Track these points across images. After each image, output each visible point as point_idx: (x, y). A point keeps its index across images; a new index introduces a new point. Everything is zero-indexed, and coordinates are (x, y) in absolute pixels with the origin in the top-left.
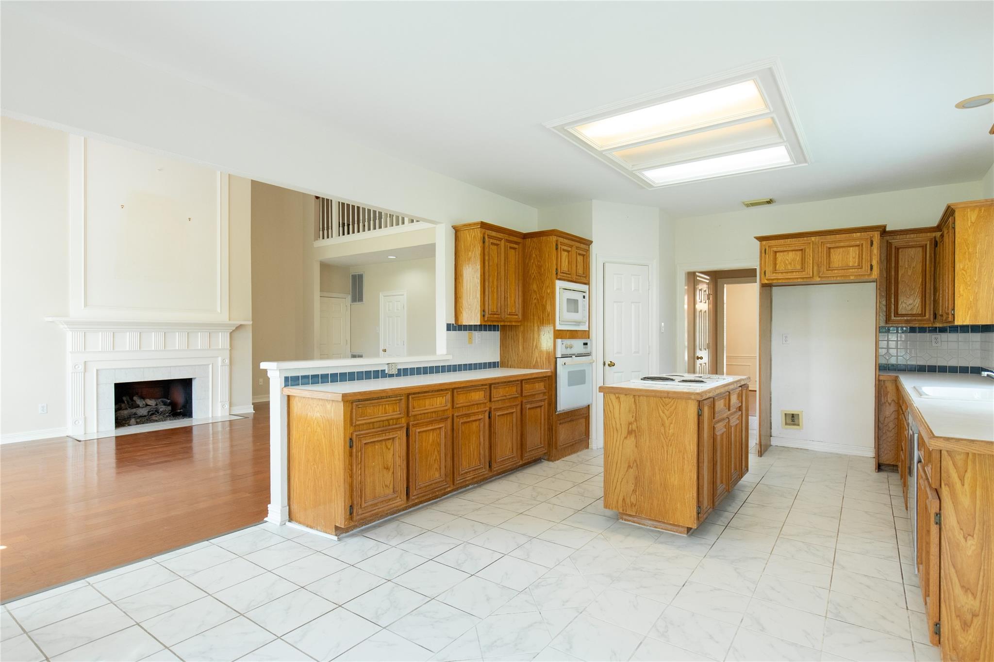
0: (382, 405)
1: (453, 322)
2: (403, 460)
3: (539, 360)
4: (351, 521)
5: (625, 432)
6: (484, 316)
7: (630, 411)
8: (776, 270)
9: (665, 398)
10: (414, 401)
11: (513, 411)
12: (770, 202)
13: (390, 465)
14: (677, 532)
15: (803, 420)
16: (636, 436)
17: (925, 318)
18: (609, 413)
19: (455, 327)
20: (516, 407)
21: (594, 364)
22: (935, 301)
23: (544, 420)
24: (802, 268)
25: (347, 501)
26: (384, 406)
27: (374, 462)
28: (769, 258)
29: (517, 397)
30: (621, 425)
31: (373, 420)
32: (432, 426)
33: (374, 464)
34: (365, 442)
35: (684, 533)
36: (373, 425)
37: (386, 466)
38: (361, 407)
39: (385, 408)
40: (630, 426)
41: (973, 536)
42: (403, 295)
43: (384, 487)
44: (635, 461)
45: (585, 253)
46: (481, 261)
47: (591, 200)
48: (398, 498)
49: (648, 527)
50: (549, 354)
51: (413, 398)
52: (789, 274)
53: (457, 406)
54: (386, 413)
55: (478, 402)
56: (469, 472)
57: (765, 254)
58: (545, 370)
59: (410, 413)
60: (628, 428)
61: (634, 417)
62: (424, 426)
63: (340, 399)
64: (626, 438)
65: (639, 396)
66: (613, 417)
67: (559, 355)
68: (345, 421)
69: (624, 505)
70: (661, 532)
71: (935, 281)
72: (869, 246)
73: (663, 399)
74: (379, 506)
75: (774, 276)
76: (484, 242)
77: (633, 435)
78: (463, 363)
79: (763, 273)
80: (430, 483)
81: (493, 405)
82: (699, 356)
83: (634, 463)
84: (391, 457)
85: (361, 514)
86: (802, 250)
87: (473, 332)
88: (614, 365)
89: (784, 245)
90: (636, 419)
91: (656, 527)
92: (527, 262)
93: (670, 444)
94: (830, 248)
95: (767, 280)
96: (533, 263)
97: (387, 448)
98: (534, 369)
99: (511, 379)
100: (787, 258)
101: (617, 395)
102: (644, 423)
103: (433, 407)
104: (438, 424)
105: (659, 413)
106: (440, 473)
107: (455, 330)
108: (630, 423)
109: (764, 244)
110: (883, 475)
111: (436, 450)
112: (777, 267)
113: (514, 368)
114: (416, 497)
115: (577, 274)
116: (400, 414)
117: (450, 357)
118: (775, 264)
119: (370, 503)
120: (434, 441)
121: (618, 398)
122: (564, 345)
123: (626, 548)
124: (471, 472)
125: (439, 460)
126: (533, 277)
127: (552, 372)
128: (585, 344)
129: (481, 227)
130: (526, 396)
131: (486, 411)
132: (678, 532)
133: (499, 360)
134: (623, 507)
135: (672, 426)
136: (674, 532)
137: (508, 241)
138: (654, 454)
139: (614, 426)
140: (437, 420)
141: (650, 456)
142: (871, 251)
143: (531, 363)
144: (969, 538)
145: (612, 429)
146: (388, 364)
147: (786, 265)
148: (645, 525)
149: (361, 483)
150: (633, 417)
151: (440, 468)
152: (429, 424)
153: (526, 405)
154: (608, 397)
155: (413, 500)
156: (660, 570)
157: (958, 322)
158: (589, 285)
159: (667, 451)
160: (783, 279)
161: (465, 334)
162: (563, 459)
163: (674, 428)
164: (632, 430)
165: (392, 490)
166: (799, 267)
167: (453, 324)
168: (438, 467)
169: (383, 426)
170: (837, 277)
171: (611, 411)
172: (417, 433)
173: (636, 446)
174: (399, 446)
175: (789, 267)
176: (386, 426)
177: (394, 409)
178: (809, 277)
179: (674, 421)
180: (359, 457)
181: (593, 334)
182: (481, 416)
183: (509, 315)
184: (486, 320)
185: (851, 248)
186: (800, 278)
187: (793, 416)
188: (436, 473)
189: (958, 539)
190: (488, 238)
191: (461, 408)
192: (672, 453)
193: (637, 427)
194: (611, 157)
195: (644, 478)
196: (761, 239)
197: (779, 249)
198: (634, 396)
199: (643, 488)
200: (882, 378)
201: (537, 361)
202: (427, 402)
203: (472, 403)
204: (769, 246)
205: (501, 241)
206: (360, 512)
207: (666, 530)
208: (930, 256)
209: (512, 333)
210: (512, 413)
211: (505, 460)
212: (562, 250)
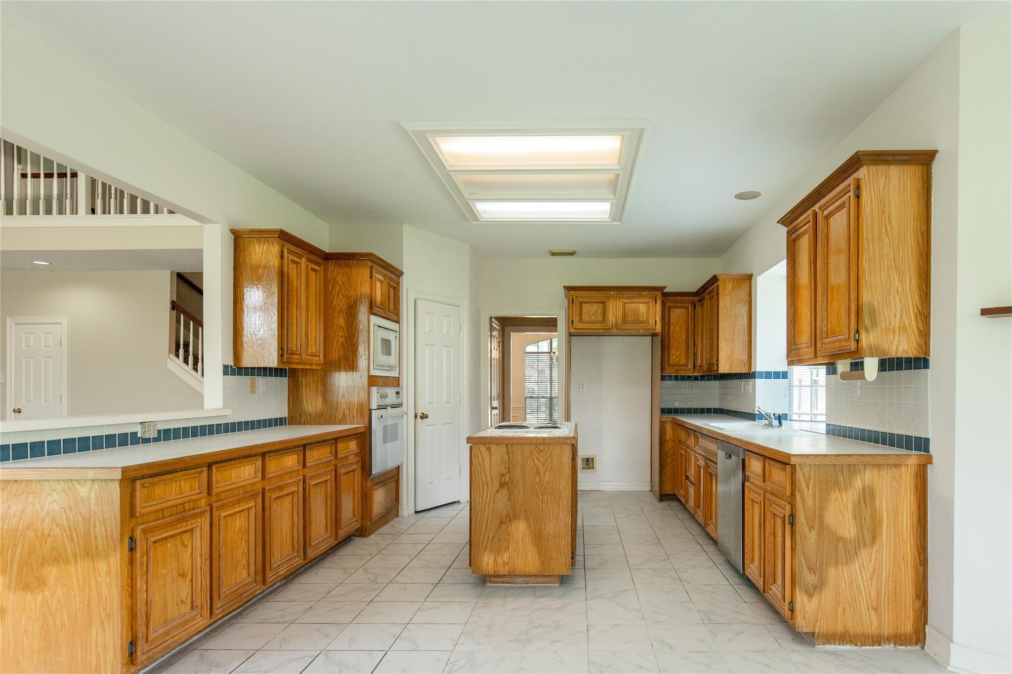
0: (176, 482)
1: (232, 364)
2: (205, 560)
3: (347, 412)
4: (131, 666)
5: (496, 486)
6: (282, 355)
7: (502, 462)
8: (581, 320)
9: (540, 444)
10: (218, 473)
11: (328, 478)
12: (571, 254)
13: (186, 571)
14: (549, 583)
15: (597, 463)
16: (509, 488)
17: (688, 368)
18: (478, 465)
19: (235, 369)
20: (330, 473)
21: (405, 417)
22: (694, 354)
23: (358, 486)
24: (603, 320)
25: (125, 636)
26: (178, 483)
27: (164, 569)
28: (576, 306)
29: (332, 460)
30: (492, 478)
31: (164, 505)
32: (239, 506)
33: (164, 571)
34: (153, 540)
35: (557, 583)
36: (163, 513)
37: (181, 572)
38: (146, 487)
39: (180, 486)
40: (503, 478)
41: (814, 528)
42: (60, 323)
43: (179, 603)
44: (508, 515)
45: (396, 286)
46: (278, 283)
47: (402, 224)
48: (199, 616)
49: (519, 585)
50: (362, 405)
51: (217, 469)
52: (593, 324)
53: (269, 476)
54: (182, 493)
55: (291, 469)
56: (282, 564)
57: (573, 303)
58: (357, 425)
59: (214, 490)
60: (501, 480)
61: (507, 468)
62: (230, 508)
63: (118, 475)
64: (497, 491)
65: (512, 445)
66: (482, 470)
67: (374, 405)
68: (122, 510)
69: (495, 565)
70: (534, 586)
71: (694, 338)
72: (654, 304)
73: (538, 445)
74: (174, 634)
75: (580, 326)
76: (282, 258)
77: (506, 487)
78: (243, 420)
79: (570, 323)
80: (237, 587)
81: (306, 472)
82: (494, 407)
83: (506, 518)
84: (189, 557)
85: (149, 651)
86: (603, 302)
87: (256, 377)
88: (427, 418)
89: (589, 296)
90: (508, 470)
91: (527, 583)
92: (330, 290)
93: (545, 492)
94: (625, 303)
95: (574, 329)
96: (338, 291)
97: (183, 544)
98: (340, 424)
99: (328, 438)
100: (592, 309)
101: (487, 446)
102: (518, 474)
103: (241, 479)
104: (247, 504)
105: (533, 461)
106: (249, 571)
107: (233, 374)
108: (503, 475)
109: (572, 294)
110: (665, 504)
111: (244, 539)
112: (583, 317)
113: (311, 424)
114: (221, 610)
115: (390, 310)
116: (201, 493)
117: (229, 412)
118: (581, 314)
119: (161, 631)
120: (241, 528)
121: (489, 449)
122: (379, 394)
123: (513, 610)
124: (284, 564)
125: (247, 553)
126: (339, 309)
127: (366, 427)
128: (398, 393)
129: (278, 237)
130: (342, 458)
131: (299, 481)
132: (551, 582)
133: (287, 416)
134: (494, 568)
135: (547, 473)
136: (546, 583)
137: (309, 260)
138: (528, 505)
139: (484, 480)
140: (245, 498)
141: (524, 508)
142: (656, 309)
143: (335, 418)
144: (812, 529)
145: (481, 484)
146: (141, 423)
147: (590, 316)
148: (515, 583)
149: (147, 604)
150: (505, 468)
151: (249, 564)
152: (236, 504)
153: (340, 469)
154: (477, 449)
155: (217, 615)
156: (558, 622)
157: (721, 371)
158: (399, 323)
159: (542, 500)
160: (587, 329)
161: (246, 380)
162: (376, 532)
163: (549, 476)
164: (504, 482)
165: (189, 606)
166: (600, 318)
167: (231, 366)
168: (246, 563)
169: (177, 514)
170: (630, 330)
171: (480, 464)
172: (222, 519)
173: (509, 499)
174: (199, 541)
175: (593, 319)
176: (180, 513)
177: (192, 487)
178: (609, 329)
179: (549, 467)
180: (145, 564)
181: (404, 382)
182: (295, 487)
183: (310, 355)
184: (285, 361)
185: (641, 304)
186: (601, 329)
187: (588, 460)
188: (243, 571)
189: (806, 532)
190: (288, 252)
191: (272, 479)
192: (548, 501)
193: (510, 478)
194: (455, 179)
195: (518, 532)
196: (568, 289)
197: (584, 300)
198: (507, 445)
199: (517, 544)
200: (663, 420)
201: (344, 414)
202: (234, 473)
203: (285, 471)
204: (576, 297)
205: (301, 258)
206: (146, 648)
207: (538, 583)
208: (691, 316)
209: (307, 379)
210: (327, 481)
211: (320, 542)
212: (377, 279)
